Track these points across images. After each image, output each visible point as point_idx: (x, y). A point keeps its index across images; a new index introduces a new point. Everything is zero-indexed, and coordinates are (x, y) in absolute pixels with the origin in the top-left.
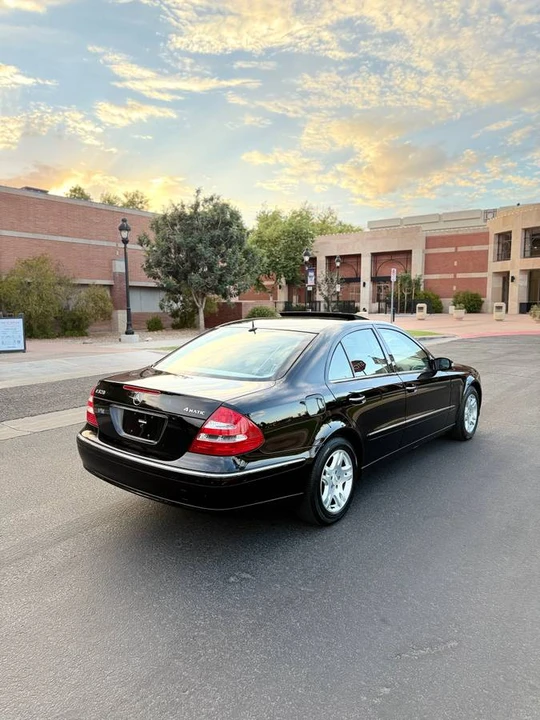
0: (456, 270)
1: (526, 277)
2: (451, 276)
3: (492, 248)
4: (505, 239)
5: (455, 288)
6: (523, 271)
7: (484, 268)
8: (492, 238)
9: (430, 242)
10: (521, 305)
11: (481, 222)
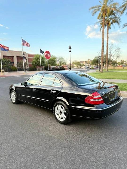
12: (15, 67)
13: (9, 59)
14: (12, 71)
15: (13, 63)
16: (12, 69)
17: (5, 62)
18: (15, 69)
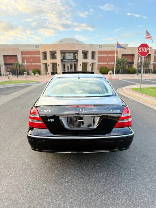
0: (31, 62)
1: (51, 65)
2: (30, 64)
3: (41, 56)
4: (45, 53)
5: (32, 68)
6: (51, 63)
7: (40, 62)
8: (41, 53)
9: (23, 53)
10: (51, 73)
11: (35, 48)
12: (134, 69)
13: (127, 59)
14: (130, 73)
15: (133, 63)
16: (129, 71)
17: (121, 62)
18: (133, 71)
